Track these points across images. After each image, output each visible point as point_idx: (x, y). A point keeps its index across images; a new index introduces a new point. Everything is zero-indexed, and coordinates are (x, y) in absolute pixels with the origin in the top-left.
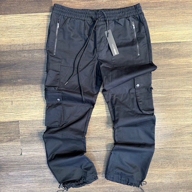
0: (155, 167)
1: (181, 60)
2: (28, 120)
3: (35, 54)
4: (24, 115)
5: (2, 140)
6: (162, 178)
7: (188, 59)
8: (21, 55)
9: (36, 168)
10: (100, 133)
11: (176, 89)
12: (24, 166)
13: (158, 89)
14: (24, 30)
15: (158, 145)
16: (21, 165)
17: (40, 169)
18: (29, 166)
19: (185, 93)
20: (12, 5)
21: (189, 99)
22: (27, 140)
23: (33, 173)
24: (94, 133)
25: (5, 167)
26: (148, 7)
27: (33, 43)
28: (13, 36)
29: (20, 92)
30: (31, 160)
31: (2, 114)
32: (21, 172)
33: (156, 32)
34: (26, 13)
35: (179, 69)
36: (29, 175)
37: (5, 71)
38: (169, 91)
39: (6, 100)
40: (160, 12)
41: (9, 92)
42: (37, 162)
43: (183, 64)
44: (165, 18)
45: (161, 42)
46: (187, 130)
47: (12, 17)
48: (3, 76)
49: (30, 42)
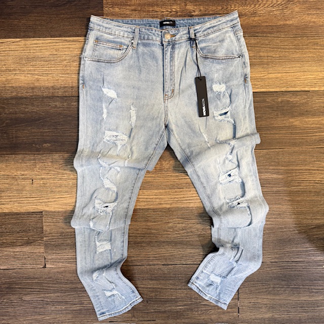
0: (262, 292)
1: (310, 119)
2: (57, 210)
3: (72, 104)
4: (51, 202)
5: (14, 242)
6: (275, 311)
7: (320, 119)
8: (50, 104)
9: (69, 289)
10: (175, 236)
11: (300, 167)
12: (49, 287)
13: (272, 165)
14: (56, 64)
15: (269, 256)
16: (44, 285)
17: (75, 291)
18: (57, 286)
19: (315, 174)
20: (38, 23)
21: (321, 184)
22: (54, 243)
23: (63, 298)
24: (166, 235)
25: (17, 286)
26: (258, 33)
27: (71, 86)
28: (38, 72)
29: (45, 164)
30: (60, 276)
31: (15, 200)
32: (43, 295)
33: (271, 73)
34: (60, 36)
35: (306, 135)
36: (56, 301)
37: (23, 130)
38: (289, 170)
39: (23, 177)
40: (278, 41)
41: (28, 164)
42: (70, 279)
43: (312, 126)
44: (285, 52)
45: (278, 90)
46: (317, 235)
47: (38, 42)
48: (18, 137)
49: (66, 84)
